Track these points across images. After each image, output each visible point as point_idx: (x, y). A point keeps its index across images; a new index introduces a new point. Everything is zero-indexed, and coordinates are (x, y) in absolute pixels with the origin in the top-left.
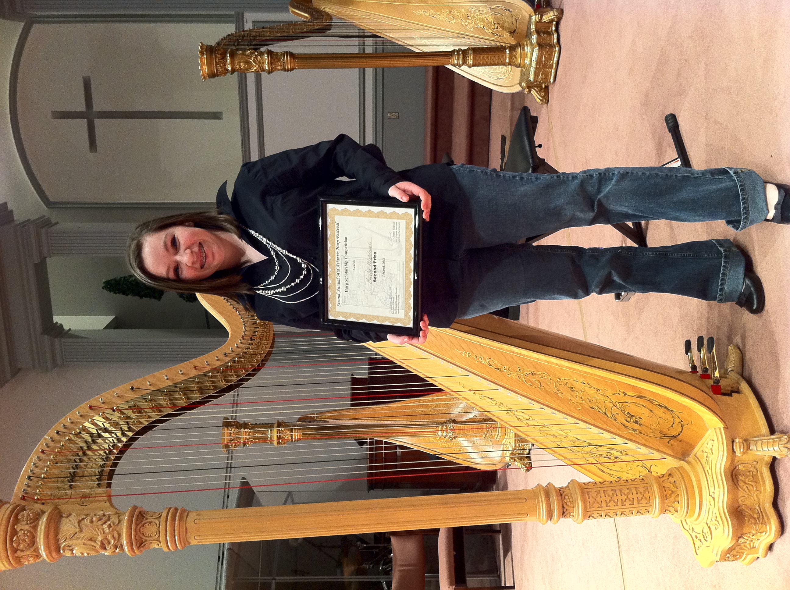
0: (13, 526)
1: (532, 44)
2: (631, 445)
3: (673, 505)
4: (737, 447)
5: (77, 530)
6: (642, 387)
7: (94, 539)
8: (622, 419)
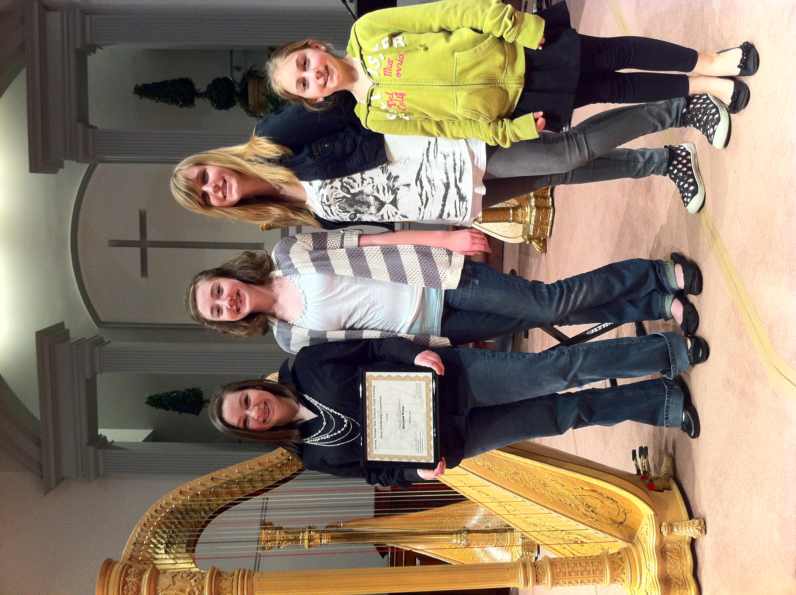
0: (125, 577)
1: (531, 206)
2: (591, 531)
3: (620, 575)
4: (663, 530)
5: (172, 583)
6: (594, 483)
7: (183, 590)
8: (582, 509)
